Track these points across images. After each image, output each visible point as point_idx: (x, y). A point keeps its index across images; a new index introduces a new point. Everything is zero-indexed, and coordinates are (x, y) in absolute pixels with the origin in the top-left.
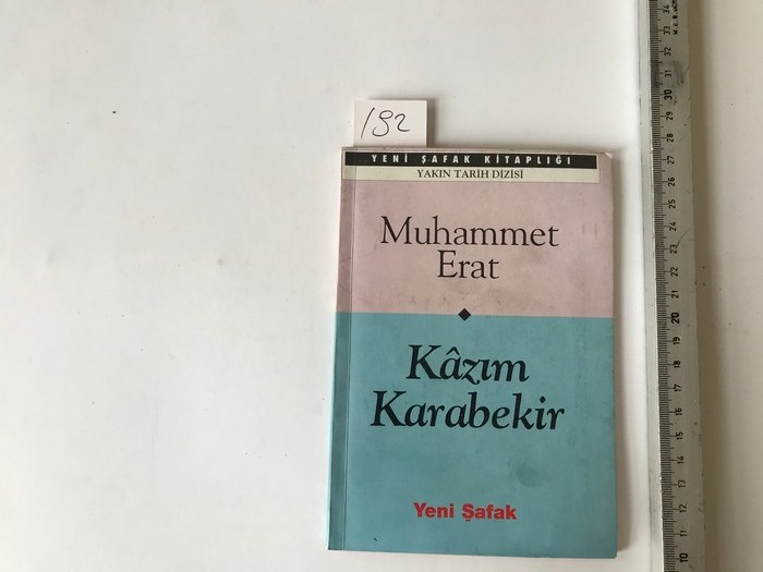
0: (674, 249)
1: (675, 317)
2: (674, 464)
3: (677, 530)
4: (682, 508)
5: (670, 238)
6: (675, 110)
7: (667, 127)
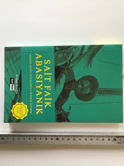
0: (74, 139)
1: (57, 139)
2: (23, 137)
3: (9, 137)
4: (13, 139)
5: (77, 139)
6: (111, 141)
7: (106, 139)
